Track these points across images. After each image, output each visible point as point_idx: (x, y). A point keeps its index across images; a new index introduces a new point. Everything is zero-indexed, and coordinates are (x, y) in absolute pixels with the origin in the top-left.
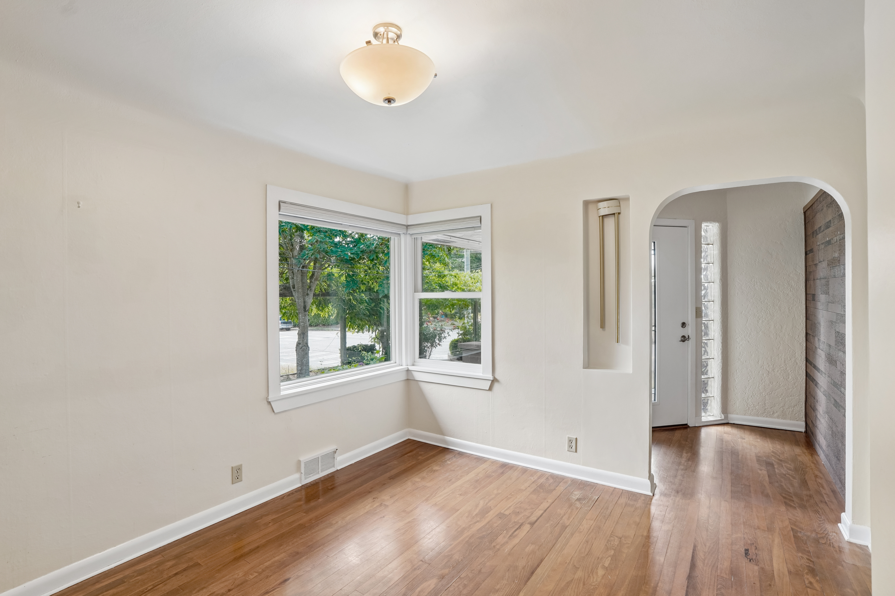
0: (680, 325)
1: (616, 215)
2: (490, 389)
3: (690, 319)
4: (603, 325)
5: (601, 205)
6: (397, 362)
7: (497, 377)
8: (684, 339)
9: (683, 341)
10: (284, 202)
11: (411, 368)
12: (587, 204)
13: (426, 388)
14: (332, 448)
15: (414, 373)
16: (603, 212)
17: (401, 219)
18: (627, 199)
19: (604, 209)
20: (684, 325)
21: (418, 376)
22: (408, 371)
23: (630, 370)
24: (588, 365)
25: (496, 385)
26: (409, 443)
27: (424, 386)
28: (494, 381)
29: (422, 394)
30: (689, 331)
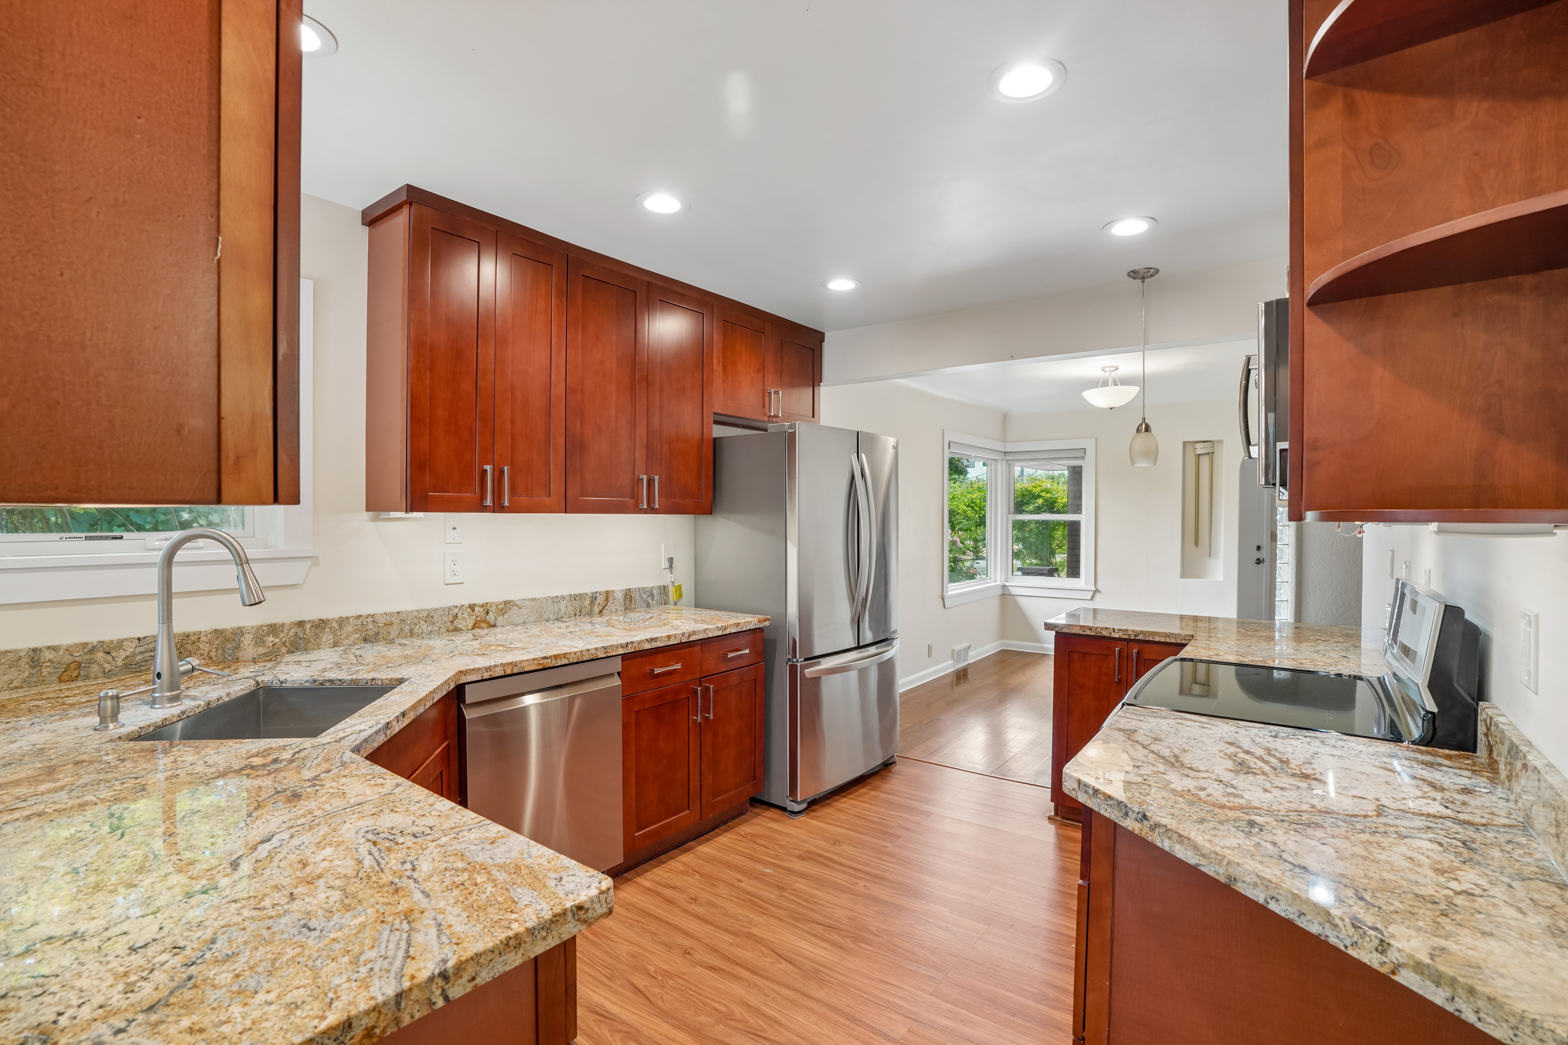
0: (1256, 548)
1: (1211, 454)
2: (1092, 598)
3: (1265, 544)
4: (1196, 544)
5: (1198, 446)
6: (992, 578)
7: (1099, 588)
8: (1259, 561)
9: (1258, 564)
10: (953, 442)
11: (1007, 584)
12: (1185, 443)
13: (1023, 602)
14: (965, 645)
15: (1009, 588)
16: (1199, 452)
17: (1000, 447)
18: (1221, 442)
19: (1200, 448)
20: (1259, 548)
21: (1014, 591)
22: (1004, 586)
23: (1221, 578)
24: (1183, 576)
25: (1098, 595)
26: (1003, 652)
27: (1019, 599)
28: (1096, 591)
29: (1018, 607)
30: (1264, 554)
